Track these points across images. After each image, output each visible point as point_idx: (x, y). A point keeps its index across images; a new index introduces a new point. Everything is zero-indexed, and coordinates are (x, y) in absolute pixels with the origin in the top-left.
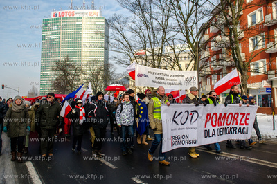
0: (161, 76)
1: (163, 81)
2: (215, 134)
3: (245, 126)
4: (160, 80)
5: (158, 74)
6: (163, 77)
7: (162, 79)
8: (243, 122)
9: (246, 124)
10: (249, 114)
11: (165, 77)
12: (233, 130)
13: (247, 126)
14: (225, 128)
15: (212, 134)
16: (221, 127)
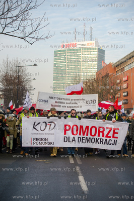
0: (61, 101)
1: (62, 105)
2: (75, 141)
3: (112, 138)
4: (59, 104)
5: (59, 99)
6: (63, 101)
7: (62, 103)
9: (114, 137)
11: (66, 102)
12: (99, 141)
13: (116, 139)
14: (90, 138)
15: (73, 140)
16: (83, 136)
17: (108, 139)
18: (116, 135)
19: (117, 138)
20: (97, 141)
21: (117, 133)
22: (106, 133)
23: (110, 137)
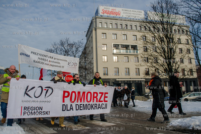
1: (45, 62)
3: (103, 103)
6: (46, 58)
8: (102, 99)
9: (105, 101)
10: (107, 93)
12: (94, 106)
13: (106, 103)
14: (86, 105)
15: (71, 109)
16: (81, 103)
17: (101, 103)
18: (106, 99)
19: (107, 101)
20: (92, 107)
21: (107, 97)
22: (99, 97)
23: (102, 101)
